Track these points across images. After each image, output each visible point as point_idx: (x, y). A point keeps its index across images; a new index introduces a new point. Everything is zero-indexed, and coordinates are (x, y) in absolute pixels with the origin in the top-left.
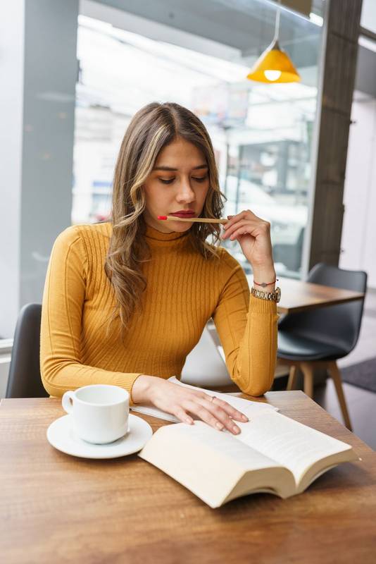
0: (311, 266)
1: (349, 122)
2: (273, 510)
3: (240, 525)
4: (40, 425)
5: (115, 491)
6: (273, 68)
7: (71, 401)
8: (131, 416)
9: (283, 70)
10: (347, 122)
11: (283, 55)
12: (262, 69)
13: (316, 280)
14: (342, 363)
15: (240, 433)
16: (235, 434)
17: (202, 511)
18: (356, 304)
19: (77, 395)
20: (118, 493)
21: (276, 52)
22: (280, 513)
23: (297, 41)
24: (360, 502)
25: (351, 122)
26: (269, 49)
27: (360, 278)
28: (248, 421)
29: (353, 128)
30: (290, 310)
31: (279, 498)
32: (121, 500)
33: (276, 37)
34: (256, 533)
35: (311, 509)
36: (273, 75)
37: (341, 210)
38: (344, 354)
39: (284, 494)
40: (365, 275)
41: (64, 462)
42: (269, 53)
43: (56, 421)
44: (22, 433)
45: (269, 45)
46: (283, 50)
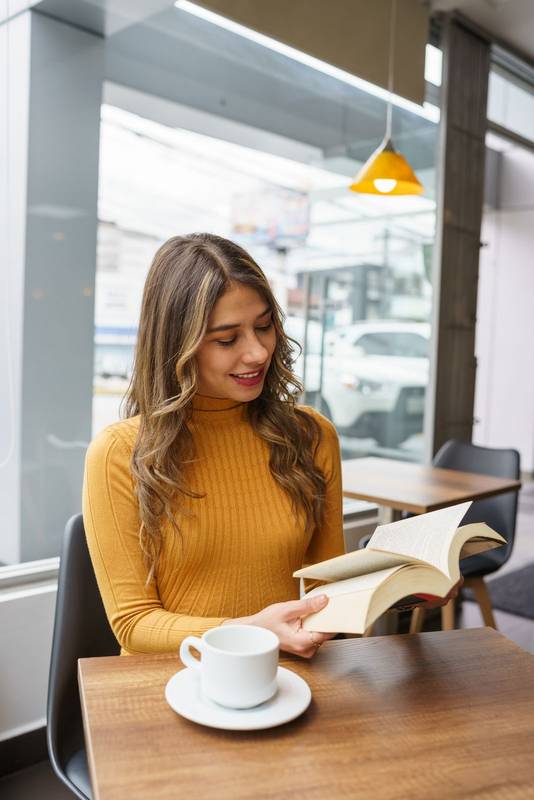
1: (479, 245)
4: (147, 697)
6: (386, 175)
9: (401, 178)
10: (477, 245)
11: (401, 158)
12: (370, 177)
14: (488, 579)
18: (506, 498)
21: (388, 154)
23: (404, 136)
25: (481, 245)
26: (379, 151)
27: (508, 463)
29: (485, 255)
33: (388, 135)
36: (386, 184)
37: (472, 364)
38: (495, 567)
40: (517, 455)
42: (379, 156)
44: (126, 710)
45: (379, 145)
46: (398, 152)
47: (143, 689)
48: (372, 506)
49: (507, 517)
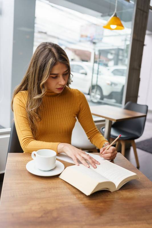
0: (126, 102)
2: (107, 196)
3: (96, 201)
4: (23, 163)
5: (52, 188)
6: (114, 24)
7: (35, 155)
8: (57, 161)
9: (118, 25)
10: (142, 45)
11: (118, 18)
12: (109, 24)
13: (128, 108)
14: (136, 141)
15: (96, 168)
16: (95, 168)
17: (82, 196)
18: (143, 118)
19: (37, 153)
20: (52, 189)
21: (115, 17)
22: (110, 197)
23: (124, 11)
24: (139, 194)
25: (144, 45)
26: (112, 16)
27: (144, 109)
28: (100, 164)
29: (145, 48)
30: (117, 120)
31: (110, 192)
32: (53, 191)
33: (115, 11)
34: (101, 204)
35: (121, 196)
36: (113, 27)
37: (139, 80)
38: (137, 137)
39: (112, 190)
40: (147, 107)
41: (32, 177)
42: (113, 18)
43: (29, 162)
44: (17, 166)
45: (112, 14)
46: (118, 16)
47: (22, 161)
48: (104, 119)
49: (142, 124)
